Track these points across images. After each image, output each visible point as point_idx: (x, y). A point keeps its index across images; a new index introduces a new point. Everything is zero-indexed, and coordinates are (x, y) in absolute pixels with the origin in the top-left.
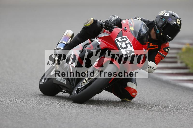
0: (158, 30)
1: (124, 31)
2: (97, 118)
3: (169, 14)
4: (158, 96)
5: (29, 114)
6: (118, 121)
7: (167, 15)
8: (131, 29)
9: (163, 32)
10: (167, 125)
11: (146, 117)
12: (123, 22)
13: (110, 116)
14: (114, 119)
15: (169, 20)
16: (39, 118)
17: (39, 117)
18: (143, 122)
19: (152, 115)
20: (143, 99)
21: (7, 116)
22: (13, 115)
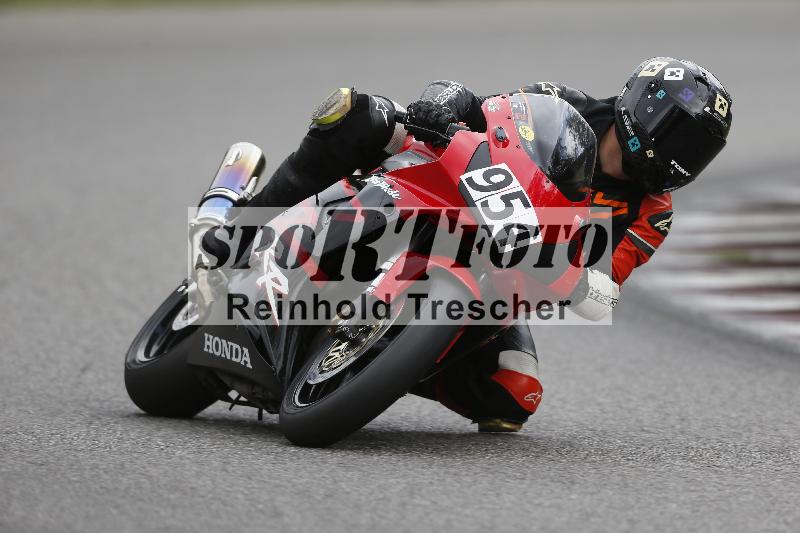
0: (636, 138)
1: (495, 142)
2: (490, 506)
3: (682, 71)
4: (745, 407)
5: (210, 496)
6: (576, 515)
7: (675, 74)
8: (524, 136)
9: (656, 147)
10: (783, 527)
11: (694, 496)
12: (491, 106)
13: (544, 492)
14: (560, 508)
15: (684, 97)
16: (253, 509)
17: (252, 505)
18: (681, 518)
19: (720, 486)
20: (683, 420)
21: (117, 507)
22: (140, 500)
